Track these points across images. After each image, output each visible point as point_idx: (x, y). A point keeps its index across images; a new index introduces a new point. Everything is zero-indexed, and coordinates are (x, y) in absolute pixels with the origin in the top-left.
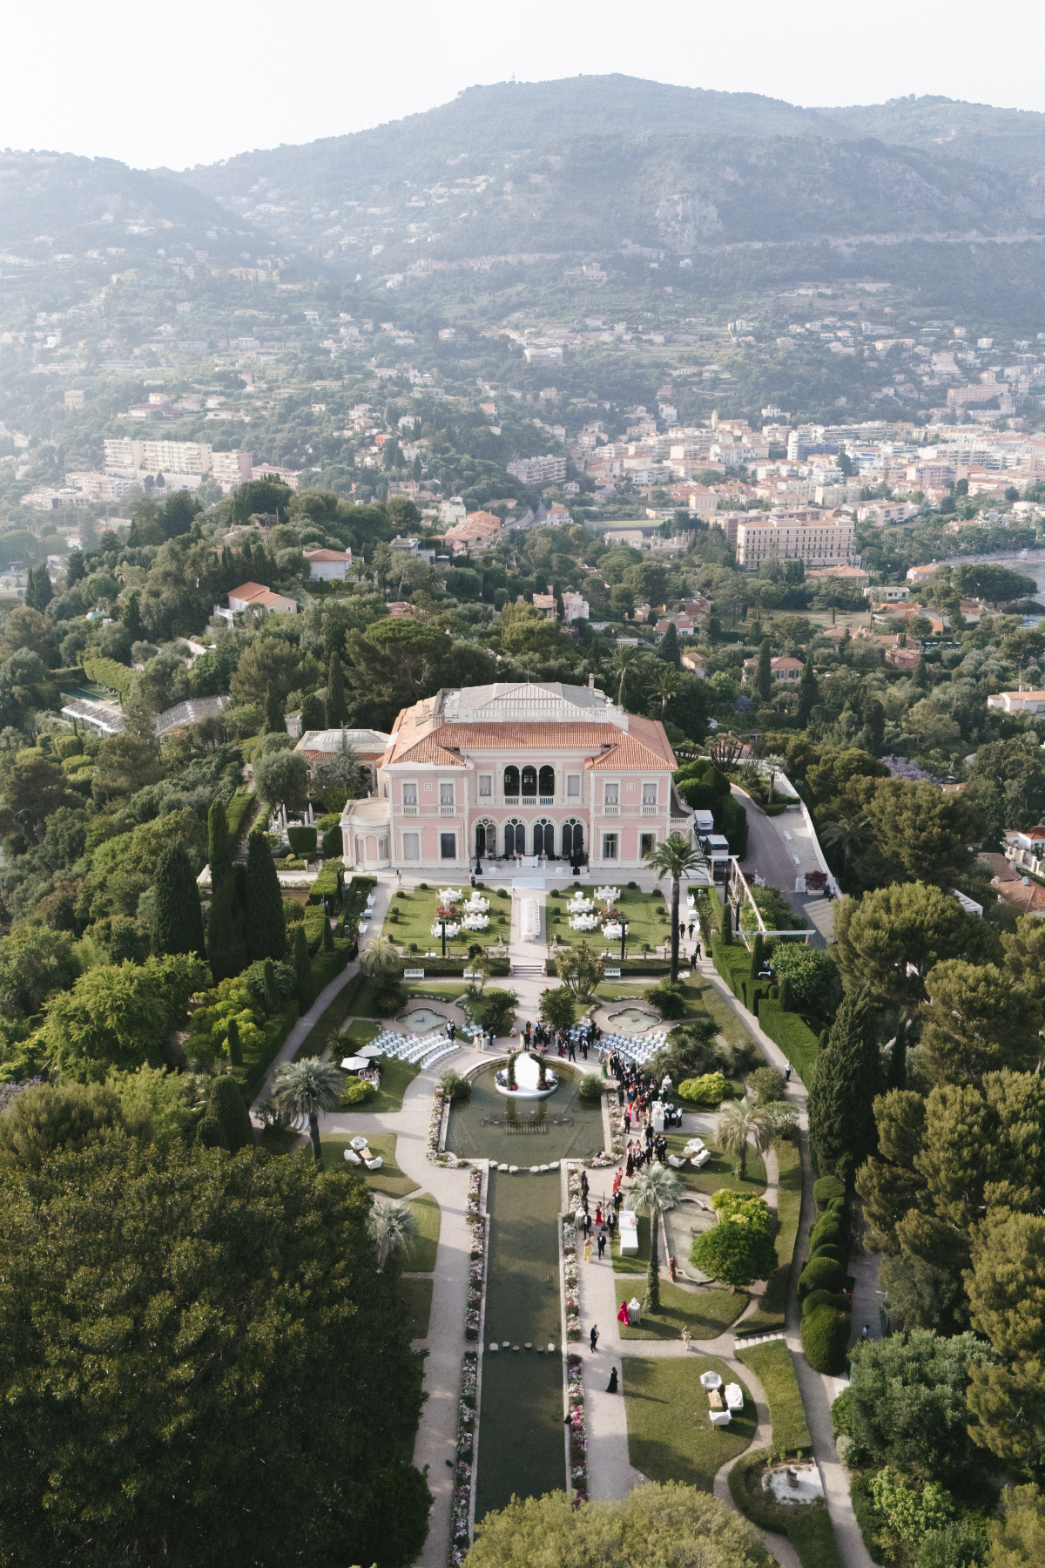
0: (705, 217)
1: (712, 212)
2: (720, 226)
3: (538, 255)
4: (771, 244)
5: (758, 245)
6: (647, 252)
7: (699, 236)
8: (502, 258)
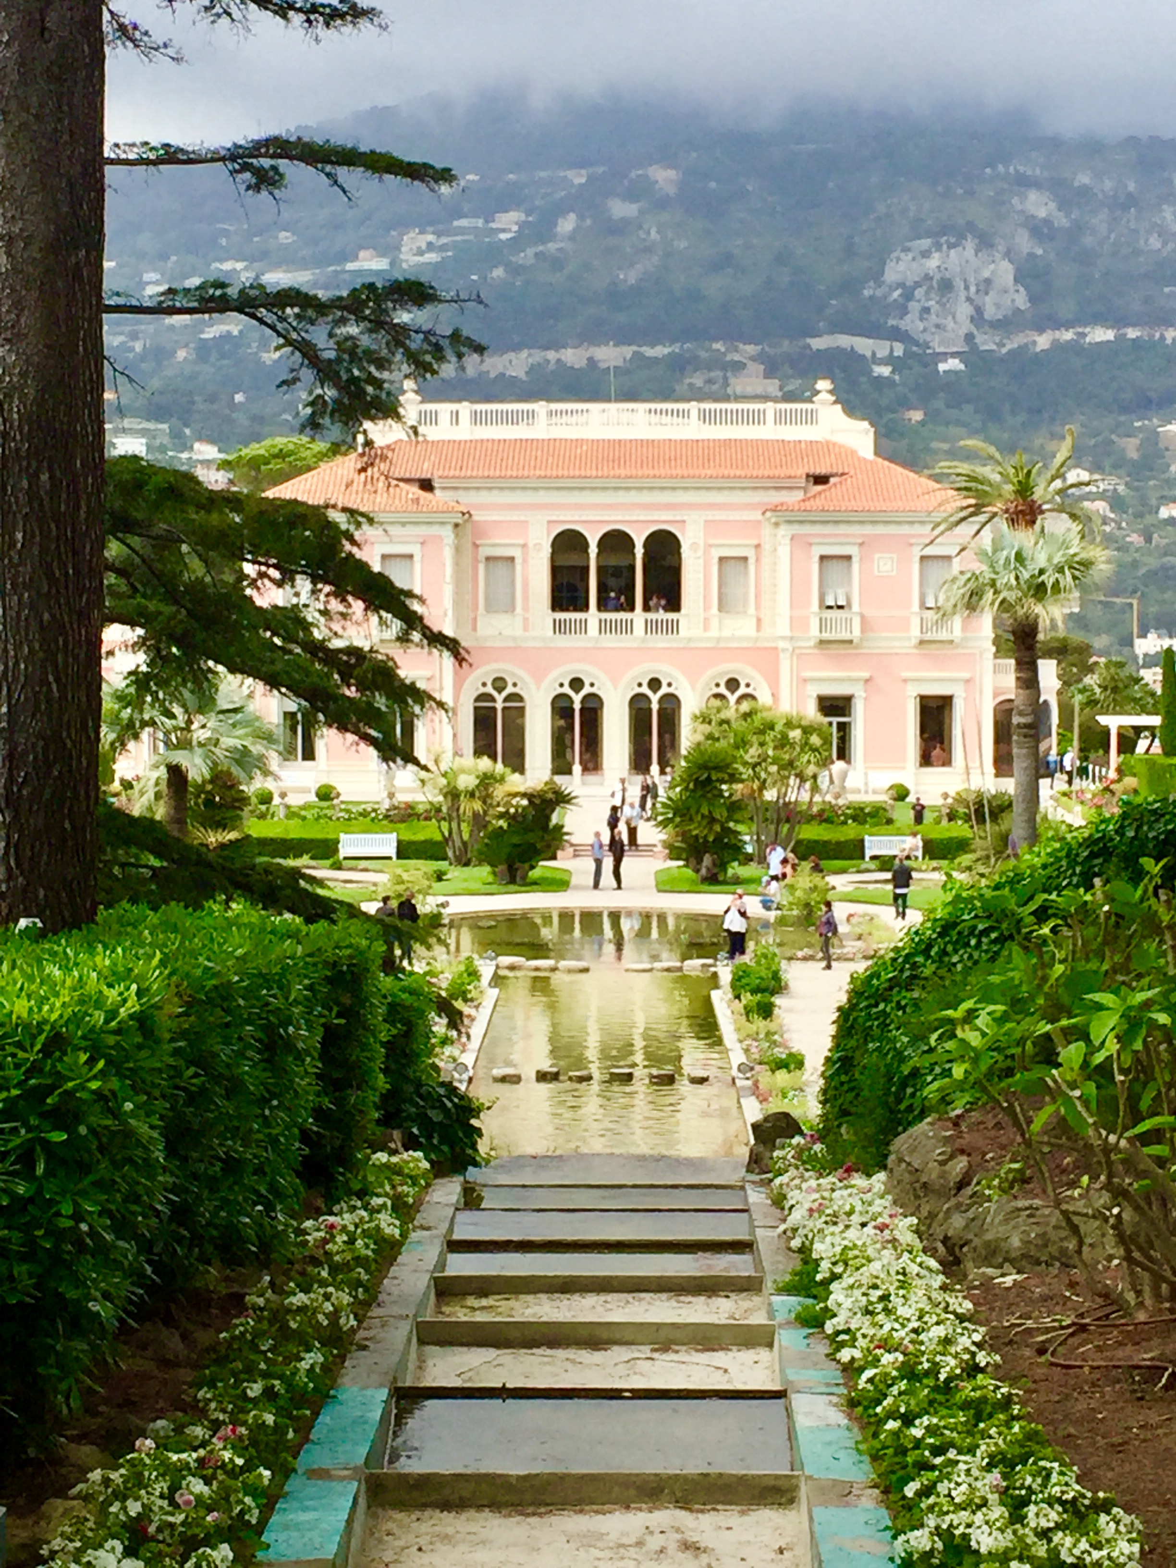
0: (988, 282)
1: (1005, 272)
2: (1021, 300)
3: (628, 351)
4: (1132, 333)
5: (1102, 335)
6: (863, 345)
7: (978, 318)
8: (551, 355)
